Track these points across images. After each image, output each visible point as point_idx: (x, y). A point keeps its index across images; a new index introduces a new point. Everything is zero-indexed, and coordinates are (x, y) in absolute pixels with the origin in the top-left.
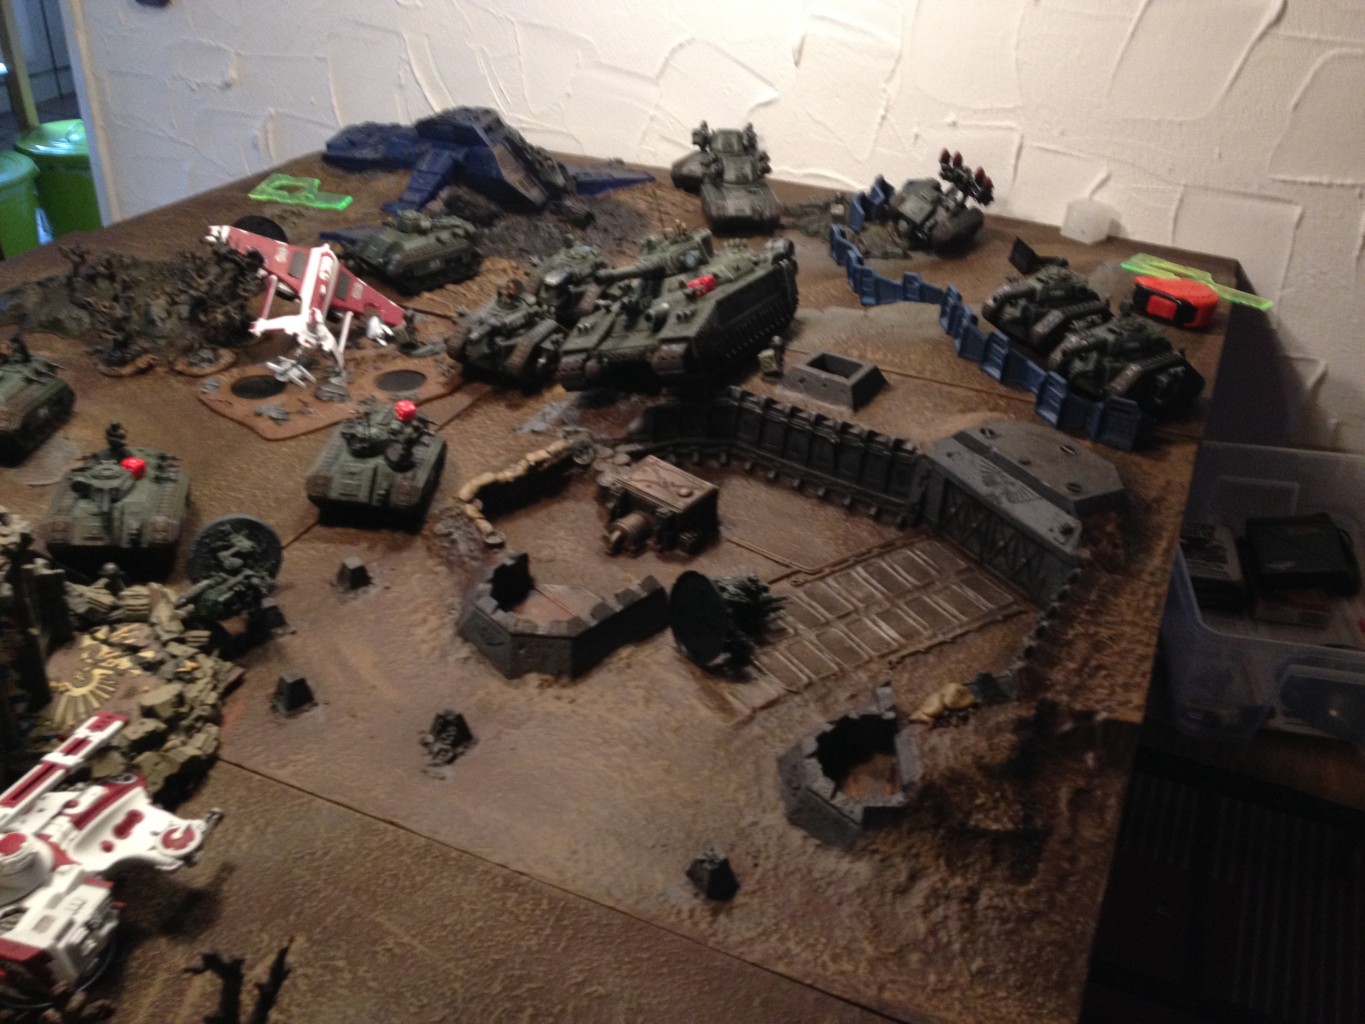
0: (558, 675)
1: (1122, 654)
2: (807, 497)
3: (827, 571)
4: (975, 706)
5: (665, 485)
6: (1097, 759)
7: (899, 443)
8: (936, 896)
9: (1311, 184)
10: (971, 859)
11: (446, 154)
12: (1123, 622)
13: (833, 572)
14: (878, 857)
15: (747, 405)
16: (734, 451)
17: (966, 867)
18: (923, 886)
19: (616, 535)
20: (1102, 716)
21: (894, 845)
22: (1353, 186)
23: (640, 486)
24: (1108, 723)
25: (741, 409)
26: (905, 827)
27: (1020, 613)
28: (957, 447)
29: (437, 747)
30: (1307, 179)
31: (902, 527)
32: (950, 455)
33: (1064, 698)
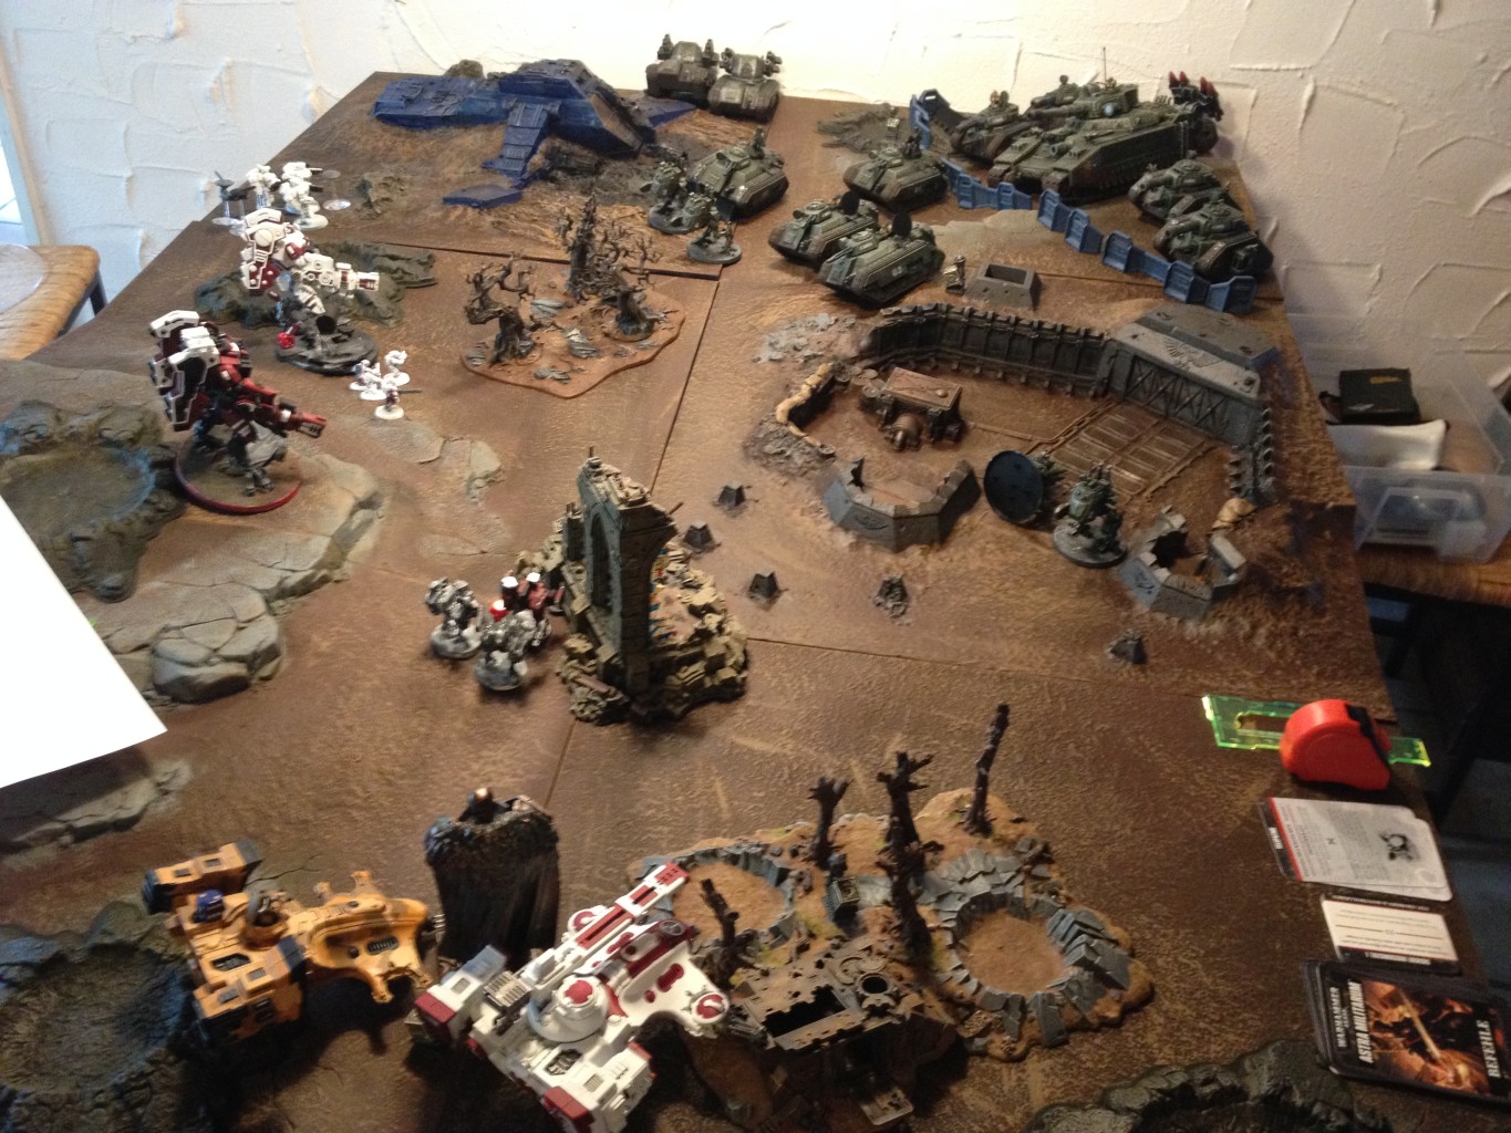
0: (931, 544)
1: (1321, 462)
2: (1011, 385)
3: (1062, 439)
4: (1255, 511)
5: (922, 390)
6: (1332, 534)
7: (1088, 332)
8: (1273, 636)
9: (1263, 70)
10: (1286, 609)
11: (539, 108)
12: (1310, 442)
13: (1067, 440)
14: (1226, 620)
15: (952, 316)
16: (940, 355)
17: (1285, 614)
18: (1262, 631)
19: (899, 436)
20: (1331, 504)
21: (1235, 609)
22: (1297, 70)
23: (905, 393)
24: (1336, 509)
25: (947, 320)
26: (1240, 597)
27: (1210, 449)
28: (1142, 330)
29: (890, 605)
30: (1260, 66)
31: (1095, 397)
32: (1135, 337)
33: (1303, 497)
